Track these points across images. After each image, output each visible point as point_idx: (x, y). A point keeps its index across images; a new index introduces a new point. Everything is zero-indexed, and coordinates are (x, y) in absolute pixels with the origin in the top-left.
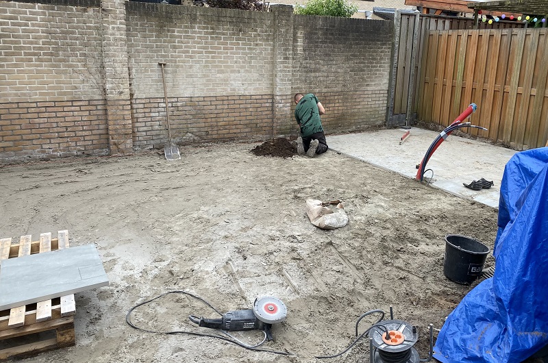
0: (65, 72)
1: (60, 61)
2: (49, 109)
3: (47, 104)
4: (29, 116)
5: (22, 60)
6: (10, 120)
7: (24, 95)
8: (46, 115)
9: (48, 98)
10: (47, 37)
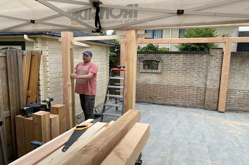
0: (189, 77)
1: (187, 73)
2: (179, 89)
3: (179, 87)
4: (171, 90)
5: (172, 72)
6: (164, 90)
7: (171, 83)
8: (178, 90)
9: (180, 85)
10: (183, 65)
